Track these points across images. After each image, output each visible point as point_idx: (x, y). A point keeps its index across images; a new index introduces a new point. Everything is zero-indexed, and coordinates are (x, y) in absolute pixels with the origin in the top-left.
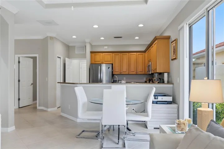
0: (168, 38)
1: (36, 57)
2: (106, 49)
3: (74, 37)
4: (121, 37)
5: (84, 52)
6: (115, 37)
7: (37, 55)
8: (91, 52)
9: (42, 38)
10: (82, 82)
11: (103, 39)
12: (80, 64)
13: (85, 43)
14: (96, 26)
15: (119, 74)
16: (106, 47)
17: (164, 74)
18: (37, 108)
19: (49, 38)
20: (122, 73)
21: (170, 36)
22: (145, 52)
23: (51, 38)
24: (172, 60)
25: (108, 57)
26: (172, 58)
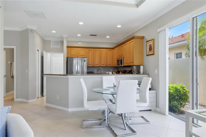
0: (143, 38)
1: (13, 49)
2: (80, 44)
3: (54, 32)
4: (96, 35)
5: (59, 47)
6: (91, 35)
7: (14, 47)
8: (68, 47)
9: (21, 31)
10: (53, 74)
11: (80, 36)
12: (52, 57)
13: (63, 38)
14: (81, 23)
15: (92, 67)
16: (80, 43)
17: (140, 67)
18: (15, 100)
19: (30, 31)
20: (94, 66)
21: (144, 37)
22: (113, 48)
23: (32, 31)
24: (147, 55)
25: (82, 52)
26: (147, 54)
